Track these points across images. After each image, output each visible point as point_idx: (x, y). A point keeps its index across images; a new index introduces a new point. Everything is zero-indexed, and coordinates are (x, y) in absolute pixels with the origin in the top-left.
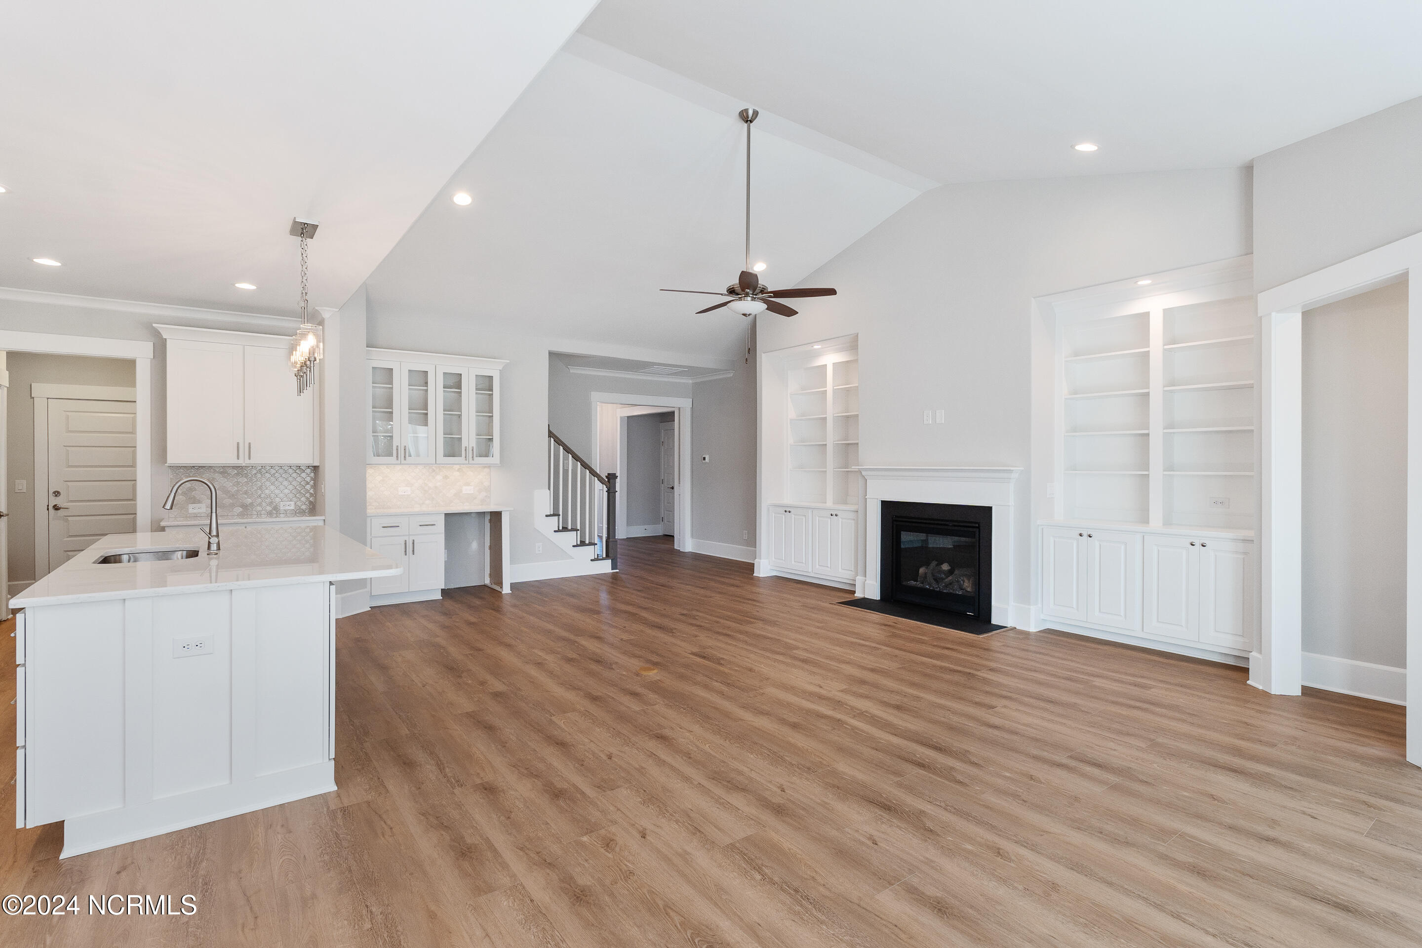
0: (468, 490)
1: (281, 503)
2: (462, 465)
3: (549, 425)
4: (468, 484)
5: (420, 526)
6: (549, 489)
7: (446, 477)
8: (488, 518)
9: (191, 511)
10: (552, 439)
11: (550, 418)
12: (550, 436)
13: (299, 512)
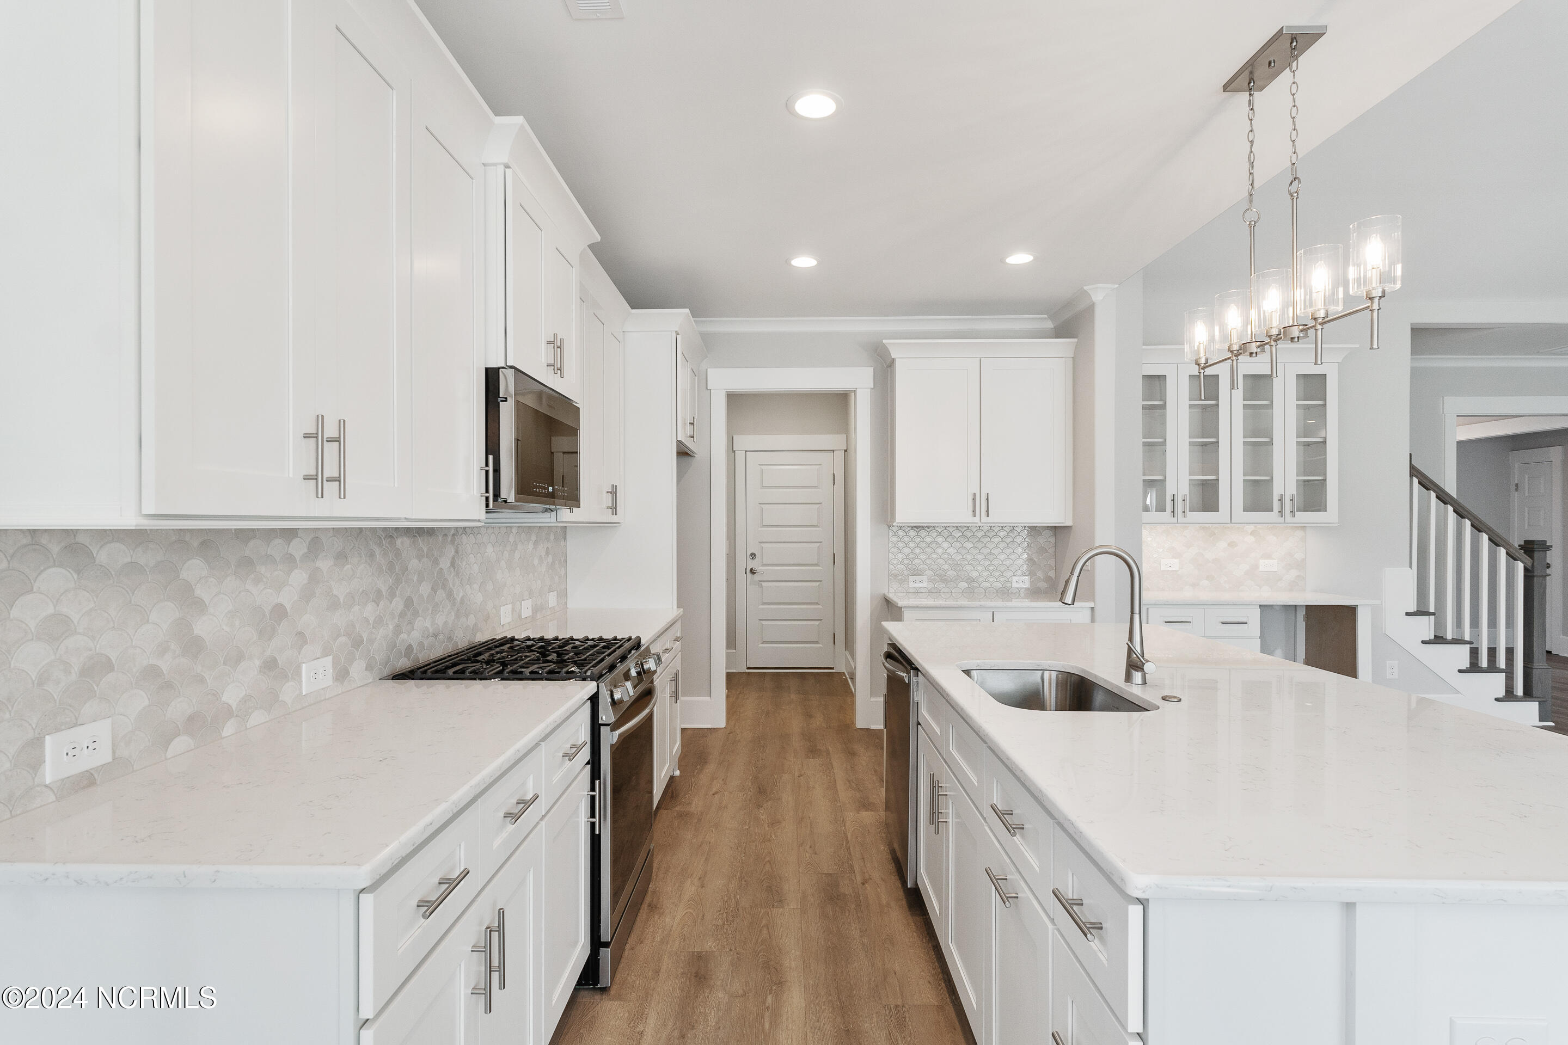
0: (1266, 565)
1: (1013, 577)
2: (1259, 526)
3: (1410, 454)
4: (1268, 556)
5: (1222, 623)
6: (1411, 567)
7: (1232, 544)
8: (1301, 614)
9: (912, 585)
10: (1415, 480)
11: (1411, 446)
12: (1411, 475)
13: (1035, 593)
